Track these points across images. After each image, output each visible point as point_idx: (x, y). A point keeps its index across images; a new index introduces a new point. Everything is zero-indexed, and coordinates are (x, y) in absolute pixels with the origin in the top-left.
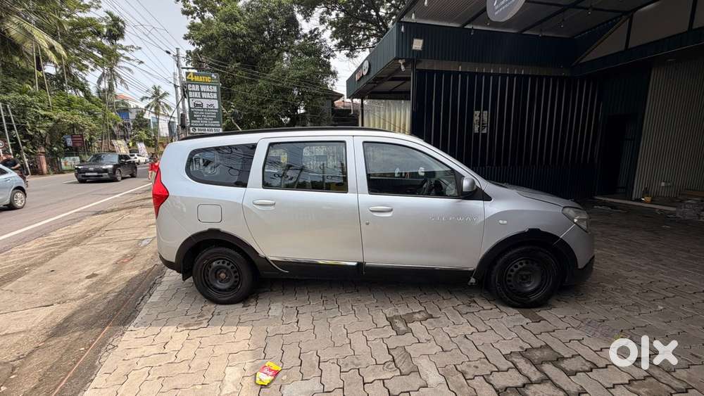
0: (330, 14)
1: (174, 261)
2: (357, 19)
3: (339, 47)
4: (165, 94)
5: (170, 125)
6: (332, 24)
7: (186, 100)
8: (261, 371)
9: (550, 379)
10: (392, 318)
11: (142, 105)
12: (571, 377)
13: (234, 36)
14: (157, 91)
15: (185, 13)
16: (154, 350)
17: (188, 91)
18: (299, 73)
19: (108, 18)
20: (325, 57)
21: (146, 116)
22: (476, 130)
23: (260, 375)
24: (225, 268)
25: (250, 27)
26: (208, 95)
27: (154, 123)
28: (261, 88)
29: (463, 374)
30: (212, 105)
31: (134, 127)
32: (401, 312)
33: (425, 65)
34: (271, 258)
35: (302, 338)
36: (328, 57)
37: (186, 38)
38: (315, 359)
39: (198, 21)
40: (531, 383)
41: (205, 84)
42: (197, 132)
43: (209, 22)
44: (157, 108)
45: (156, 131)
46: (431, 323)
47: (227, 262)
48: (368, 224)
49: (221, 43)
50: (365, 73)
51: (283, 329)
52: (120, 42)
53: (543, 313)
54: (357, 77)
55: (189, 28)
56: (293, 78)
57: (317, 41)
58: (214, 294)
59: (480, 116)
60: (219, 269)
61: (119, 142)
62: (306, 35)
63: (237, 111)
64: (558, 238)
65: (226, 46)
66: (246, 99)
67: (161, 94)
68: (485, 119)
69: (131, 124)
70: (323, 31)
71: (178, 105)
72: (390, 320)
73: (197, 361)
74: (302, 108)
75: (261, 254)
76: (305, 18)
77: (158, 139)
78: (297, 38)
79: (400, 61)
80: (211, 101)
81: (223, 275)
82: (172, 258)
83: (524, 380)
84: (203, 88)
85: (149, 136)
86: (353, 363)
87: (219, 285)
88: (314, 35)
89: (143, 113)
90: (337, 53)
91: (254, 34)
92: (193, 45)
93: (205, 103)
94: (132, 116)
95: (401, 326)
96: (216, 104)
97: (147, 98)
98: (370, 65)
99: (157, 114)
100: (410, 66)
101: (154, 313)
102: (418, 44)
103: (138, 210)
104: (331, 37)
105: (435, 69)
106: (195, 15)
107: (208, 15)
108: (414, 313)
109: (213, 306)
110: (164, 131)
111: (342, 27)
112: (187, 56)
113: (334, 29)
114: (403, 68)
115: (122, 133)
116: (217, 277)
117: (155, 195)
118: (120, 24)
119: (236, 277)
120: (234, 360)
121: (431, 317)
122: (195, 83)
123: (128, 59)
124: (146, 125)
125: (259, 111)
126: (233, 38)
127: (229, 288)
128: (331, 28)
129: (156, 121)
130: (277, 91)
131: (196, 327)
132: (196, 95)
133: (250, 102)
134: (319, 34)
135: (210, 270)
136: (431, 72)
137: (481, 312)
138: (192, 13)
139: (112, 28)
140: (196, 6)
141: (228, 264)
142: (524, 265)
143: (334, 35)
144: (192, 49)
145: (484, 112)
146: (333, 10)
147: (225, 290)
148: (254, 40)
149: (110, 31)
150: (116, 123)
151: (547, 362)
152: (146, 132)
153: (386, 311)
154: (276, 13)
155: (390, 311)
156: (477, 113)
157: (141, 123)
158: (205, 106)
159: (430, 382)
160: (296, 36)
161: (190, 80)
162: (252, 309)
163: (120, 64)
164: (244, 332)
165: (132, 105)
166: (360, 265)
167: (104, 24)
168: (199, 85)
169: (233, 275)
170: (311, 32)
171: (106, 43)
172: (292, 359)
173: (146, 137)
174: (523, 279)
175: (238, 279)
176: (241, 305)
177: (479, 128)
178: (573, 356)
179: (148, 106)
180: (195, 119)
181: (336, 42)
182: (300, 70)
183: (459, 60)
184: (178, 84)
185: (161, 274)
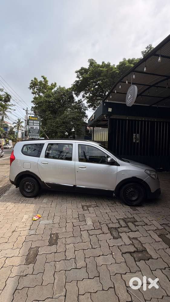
0: (87, 94)
1: (14, 181)
2: (97, 96)
3: (89, 106)
4: (22, 122)
5: (22, 133)
6: (87, 98)
7: (28, 126)
8: (35, 216)
9: (129, 227)
10: (84, 206)
11: (13, 126)
12: (136, 227)
13: (49, 102)
14: (19, 120)
15: (33, 93)
16: (3, 208)
17: (29, 123)
18: (72, 116)
19: (5, 95)
20: (84, 110)
21: (14, 130)
22: (134, 141)
23: (34, 218)
24: (30, 185)
25: (55, 99)
26: (36, 124)
27: (16, 133)
28: (57, 121)
29: (100, 223)
30: (37, 128)
31: (9, 134)
32: (88, 204)
33: (114, 117)
34: (45, 182)
35: (51, 209)
36: (85, 110)
37: (32, 102)
38: (53, 215)
39: (37, 96)
40: (121, 227)
41: (35, 120)
42: (30, 137)
43: (41, 97)
44: (18, 127)
45: (17, 136)
46: (96, 208)
47: (31, 182)
48: (77, 172)
49: (44, 104)
50: (93, 118)
51: (46, 206)
52: (8, 103)
53: (138, 208)
54: (91, 120)
55: (34, 98)
56: (70, 118)
57: (81, 104)
58: (25, 193)
59: (136, 136)
60: (28, 185)
61: (2, 139)
62: (76, 102)
63: (47, 130)
64: (143, 180)
65: (46, 106)
66: (51, 125)
67: (21, 121)
68: (138, 137)
69: (8, 133)
70: (84, 100)
71: (25, 127)
72: (83, 207)
73: (16, 212)
74: (73, 129)
75: (42, 180)
76: (76, 96)
77: (17, 139)
78: (73, 103)
79: (104, 115)
80: (36, 126)
81: (29, 187)
82: (13, 180)
83: (119, 226)
84: (34, 122)
85: (14, 138)
86: (65, 217)
87: (27, 190)
88: (80, 102)
89: (13, 129)
90: (88, 108)
91: (57, 102)
92: (34, 104)
93: (35, 127)
94: (9, 130)
95: (86, 208)
96: (38, 127)
97: (15, 123)
98: (95, 115)
99: (18, 129)
100: (108, 117)
101: (5, 198)
102: (110, 110)
103: (5, 165)
104: (87, 103)
105: (117, 118)
106: (36, 94)
107: (41, 94)
108: (92, 205)
109: (24, 198)
110: (20, 135)
111: (91, 99)
112: (32, 109)
113: (88, 100)
114: (105, 117)
115: (4, 136)
116: (27, 188)
117: (11, 159)
118: (9, 97)
119: (33, 188)
120: (27, 213)
121: (98, 206)
122: (32, 120)
123: (10, 109)
124: (13, 133)
125: (56, 130)
126: (49, 103)
127: (30, 192)
128: (87, 99)
129: (17, 132)
130: (64, 123)
131: (17, 203)
132: (32, 124)
133: (53, 126)
134: (82, 101)
135: (25, 185)
136: (116, 119)
137: (116, 206)
138: (35, 93)
139: (6, 98)
140: (37, 91)
141: (31, 183)
142: (132, 190)
143: (88, 102)
144: (34, 106)
145: (137, 134)
146: (88, 93)
147: (29, 193)
148: (56, 104)
149: (5, 99)
150: (2, 132)
151: (130, 222)
152: (13, 136)
153: (82, 204)
154: (66, 94)
155: (83, 204)
156: (134, 135)
157: (12, 133)
158: (34, 128)
159: (88, 224)
160: (73, 102)
161: (30, 119)
162: (37, 200)
163: (7, 110)
164: (33, 206)
165: (9, 125)
166: (75, 186)
167: (4, 97)
168: (33, 121)
169: (33, 187)
170: (79, 101)
171: (3, 103)
172: (46, 214)
173: (12, 138)
174: (132, 195)
175: (34, 189)
176: (34, 198)
177: (135, 140)
178: (141, 221)
179: (15, 126)
180: (30, 133)
181: (89, 104)
182: (72, 115)
183: (126, 115)
184: (26, 120)
185: (9, 186)
